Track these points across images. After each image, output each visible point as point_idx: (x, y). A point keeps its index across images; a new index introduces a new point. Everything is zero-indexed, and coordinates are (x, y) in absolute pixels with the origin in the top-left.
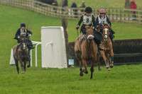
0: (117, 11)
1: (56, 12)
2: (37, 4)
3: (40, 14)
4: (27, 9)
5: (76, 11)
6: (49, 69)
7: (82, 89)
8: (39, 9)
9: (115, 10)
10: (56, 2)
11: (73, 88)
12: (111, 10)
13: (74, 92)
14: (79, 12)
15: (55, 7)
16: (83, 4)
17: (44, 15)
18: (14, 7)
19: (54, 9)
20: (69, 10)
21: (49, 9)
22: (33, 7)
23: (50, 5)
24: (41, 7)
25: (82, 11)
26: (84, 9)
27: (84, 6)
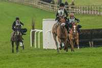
0: (97, 8)
1: (53, 9)
2: (39, 2)
3: (42, 10)
4: (32, 6)
6: (49, 50)
7: (72, 64)
8: (41, 6)
9: (95, 7)
10: (53, 1)
11: (65, 63)
12: (93, 7)
13: (66, 67)
14: (70, 8)
15: (53, 5)
16: (73, 2)
18: (23, 5)
19: (52, 6)
21: (48, 6)
22: (37, 5)
23: (49, 4)
24: (42, 5)
25: (72, 7)
26: (73, 6)
27: (73, 4)
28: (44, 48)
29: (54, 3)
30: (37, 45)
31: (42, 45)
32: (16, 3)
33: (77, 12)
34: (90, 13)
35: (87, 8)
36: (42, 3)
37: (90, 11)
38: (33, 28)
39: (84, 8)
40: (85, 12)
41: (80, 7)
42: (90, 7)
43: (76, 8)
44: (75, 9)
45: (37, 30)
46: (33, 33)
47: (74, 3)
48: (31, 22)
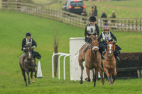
1: (85, 23)
2: (65, 14)
3: (68, 24)
4: (55, 19)
5: (106, 21)
8: (67, 20)
10: (85, 12)
14: (109, 22)
15: (84, 17)
16: (113, 14)
17: (73, 25)
18: (41, 17)
19: (83, 19)
20: (99, 20)
21: (78, 19)
22: (61, 17)
23: (79, 16)
24: (69, 17)
25: (112, 21)
26: (114, 19)
27: (114, 17)
28: (72, 79)
29: (86, 15)
30: (62, 75)
31: (68, 75)
32: (30, 15)
33: (120, 28)
34: (138, 29)
35: (135, 21)
36: (69, 15)
37: (139, 26)
38: (56, 51)
39: (129, 22)
40: (131, 28)
41: (123, 20)
42: (138, 21)
43: (118, 22)
44: (116, 24)
45: (61, 54)
46: (56, 57)
47: (116, 14)
48: (53, 42)
